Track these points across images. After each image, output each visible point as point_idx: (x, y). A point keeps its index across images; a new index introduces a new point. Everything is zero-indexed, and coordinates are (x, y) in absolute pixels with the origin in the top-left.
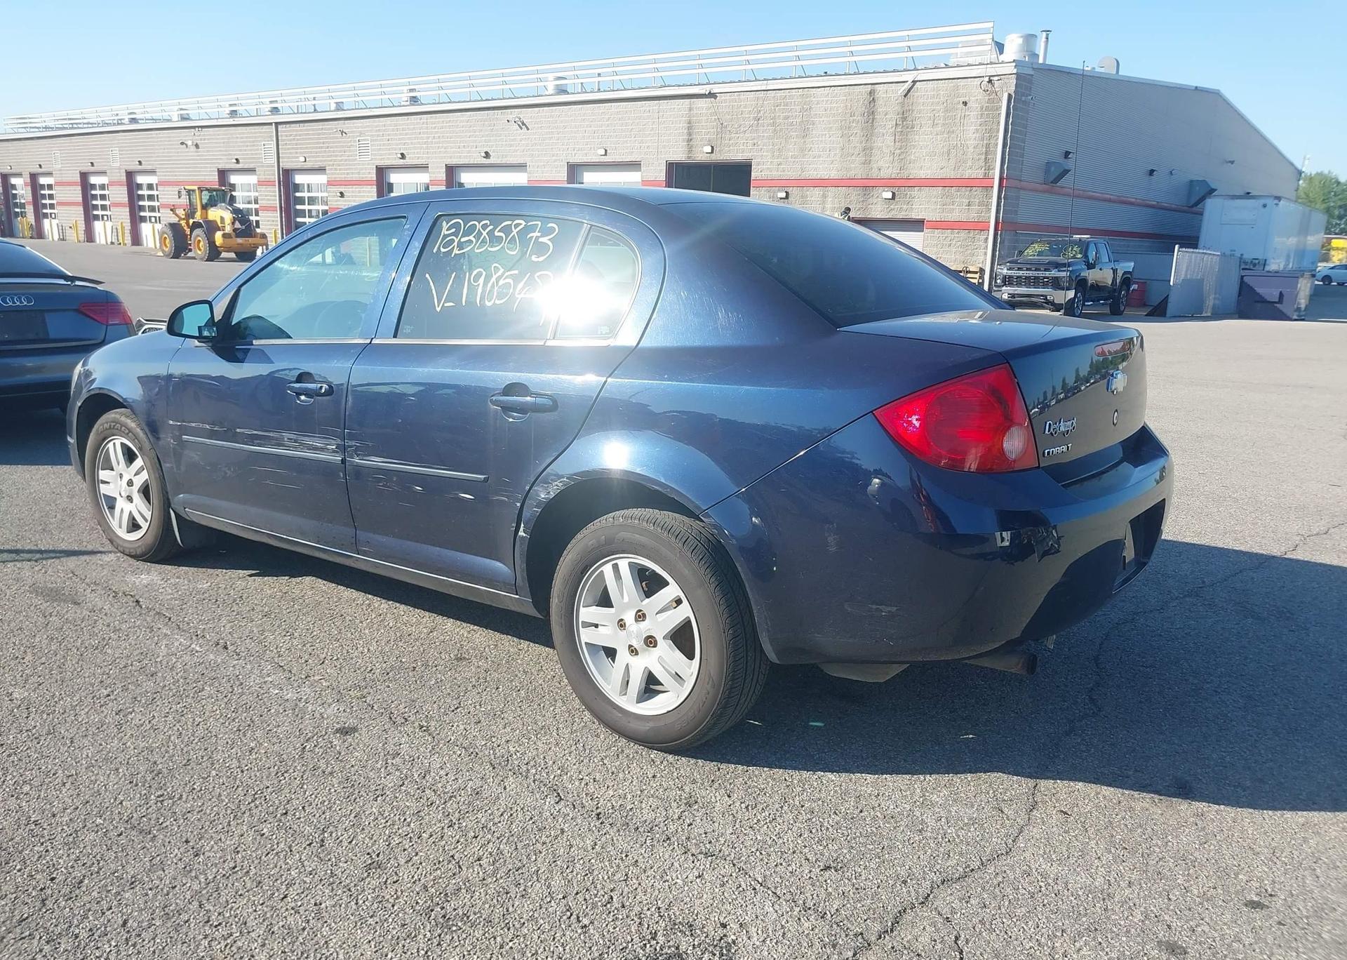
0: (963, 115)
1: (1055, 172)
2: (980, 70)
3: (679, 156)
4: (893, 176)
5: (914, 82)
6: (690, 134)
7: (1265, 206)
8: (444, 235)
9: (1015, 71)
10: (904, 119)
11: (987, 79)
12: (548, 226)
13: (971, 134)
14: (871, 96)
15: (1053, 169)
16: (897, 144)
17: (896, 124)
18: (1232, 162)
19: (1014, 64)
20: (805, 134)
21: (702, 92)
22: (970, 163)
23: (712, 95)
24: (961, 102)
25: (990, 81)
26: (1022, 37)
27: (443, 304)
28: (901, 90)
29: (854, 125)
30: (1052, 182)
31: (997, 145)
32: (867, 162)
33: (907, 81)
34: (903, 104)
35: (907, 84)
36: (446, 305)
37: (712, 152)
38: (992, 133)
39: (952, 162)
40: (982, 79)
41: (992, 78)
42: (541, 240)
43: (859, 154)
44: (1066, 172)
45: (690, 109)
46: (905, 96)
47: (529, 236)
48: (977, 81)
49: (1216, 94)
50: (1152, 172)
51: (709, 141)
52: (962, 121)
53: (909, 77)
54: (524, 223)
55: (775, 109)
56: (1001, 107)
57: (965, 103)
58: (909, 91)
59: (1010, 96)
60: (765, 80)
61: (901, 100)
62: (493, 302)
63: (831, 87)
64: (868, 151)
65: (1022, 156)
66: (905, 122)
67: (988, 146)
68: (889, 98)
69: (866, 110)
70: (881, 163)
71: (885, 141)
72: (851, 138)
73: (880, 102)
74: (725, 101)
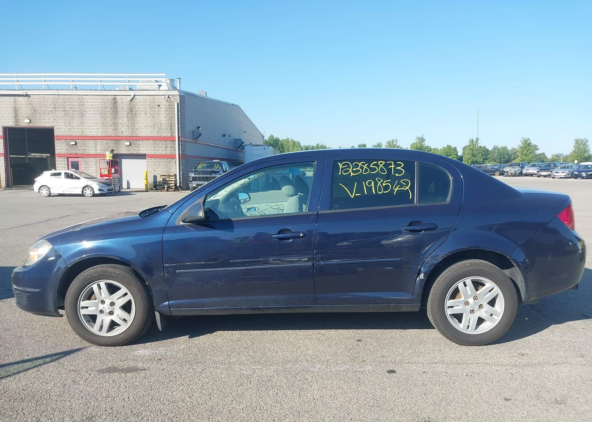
0: (158, 110)
1: (196, 135)
2: (163, 93)
3: (10, 123)
4: (129, 135)
5: (134, 96)
6: (16, 114)
7: (265, 149)
8: (342, 168)
9: (179, 94)
10: (131, 111)
11: (167, 96)
12: (397, 163)
13: (163, 118)
14: (114, 100)
15: (195, 133)
16: (129, 121)
17: (128, 113)
18: (246, 132)
19: (178, 91)
20: (82, 115)
21: (22, 93)
22: (164, 130)
23: (27, 95)
24: (157, 105)
25: (169, 97)
26: (169, 80)
27: (355, 195)
28: (129, 99)
29: (107, 112)
30: (196, 139)
31: (175, 123)
32: (116, 129)
33: (131, 95)
34: (130, 104)
35: (131, 96)
36: (356, 195)
37: (30, 122)
38: (172, 118)
39: (156, 130)
40: (165, 96)
41: (169, 96)
42: (397, 168)
43: (111, 126)
44: (201, 135)
45: (15, 102)
46: (131, 101)
47: (389, 167)
48: (163, 97)
49: (238, 107)
50: (224, 135)
51: (28, 117)
52: (158, 113)
53: (132, 93)
54: (384, 162)
55: (64, 104)
56: (174, 108)
57: (159, 106)
58: (132, 99)
59: (178, 104)
60: (57, 90)
61: (129, 103)
62: (382, 192)
63: (94, 95)
64: (115, 124)
65: (185, 128)
66: (132, 112)
67: (171, 124)
68: (123, 103)
69: (113, 106)
70: (123, 130)
71: (123, 120)
72: (107, 118)
73: (119, 103)
74: (35, 99)
